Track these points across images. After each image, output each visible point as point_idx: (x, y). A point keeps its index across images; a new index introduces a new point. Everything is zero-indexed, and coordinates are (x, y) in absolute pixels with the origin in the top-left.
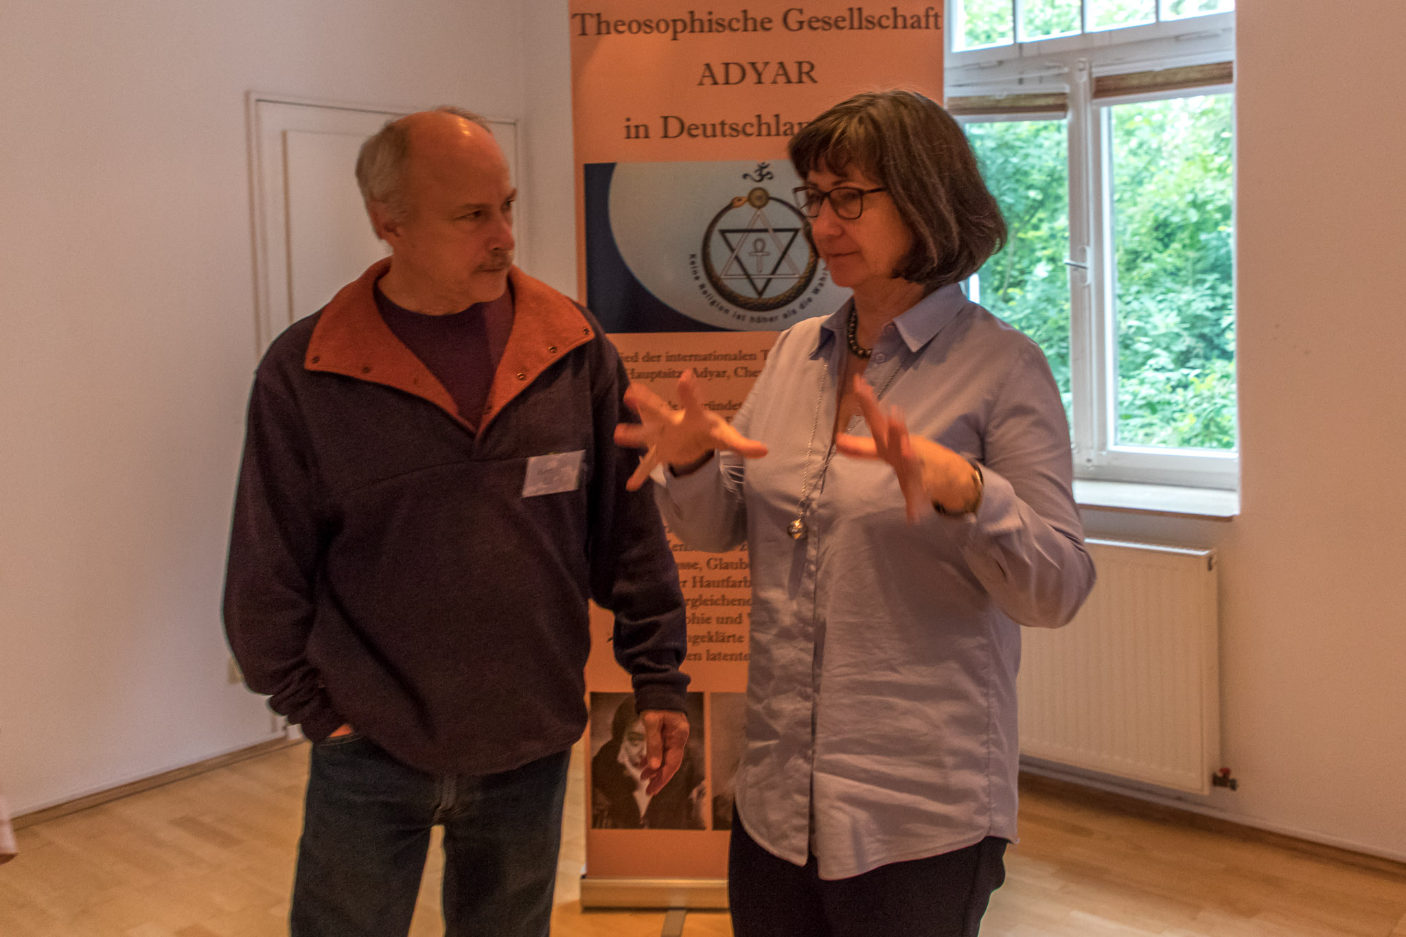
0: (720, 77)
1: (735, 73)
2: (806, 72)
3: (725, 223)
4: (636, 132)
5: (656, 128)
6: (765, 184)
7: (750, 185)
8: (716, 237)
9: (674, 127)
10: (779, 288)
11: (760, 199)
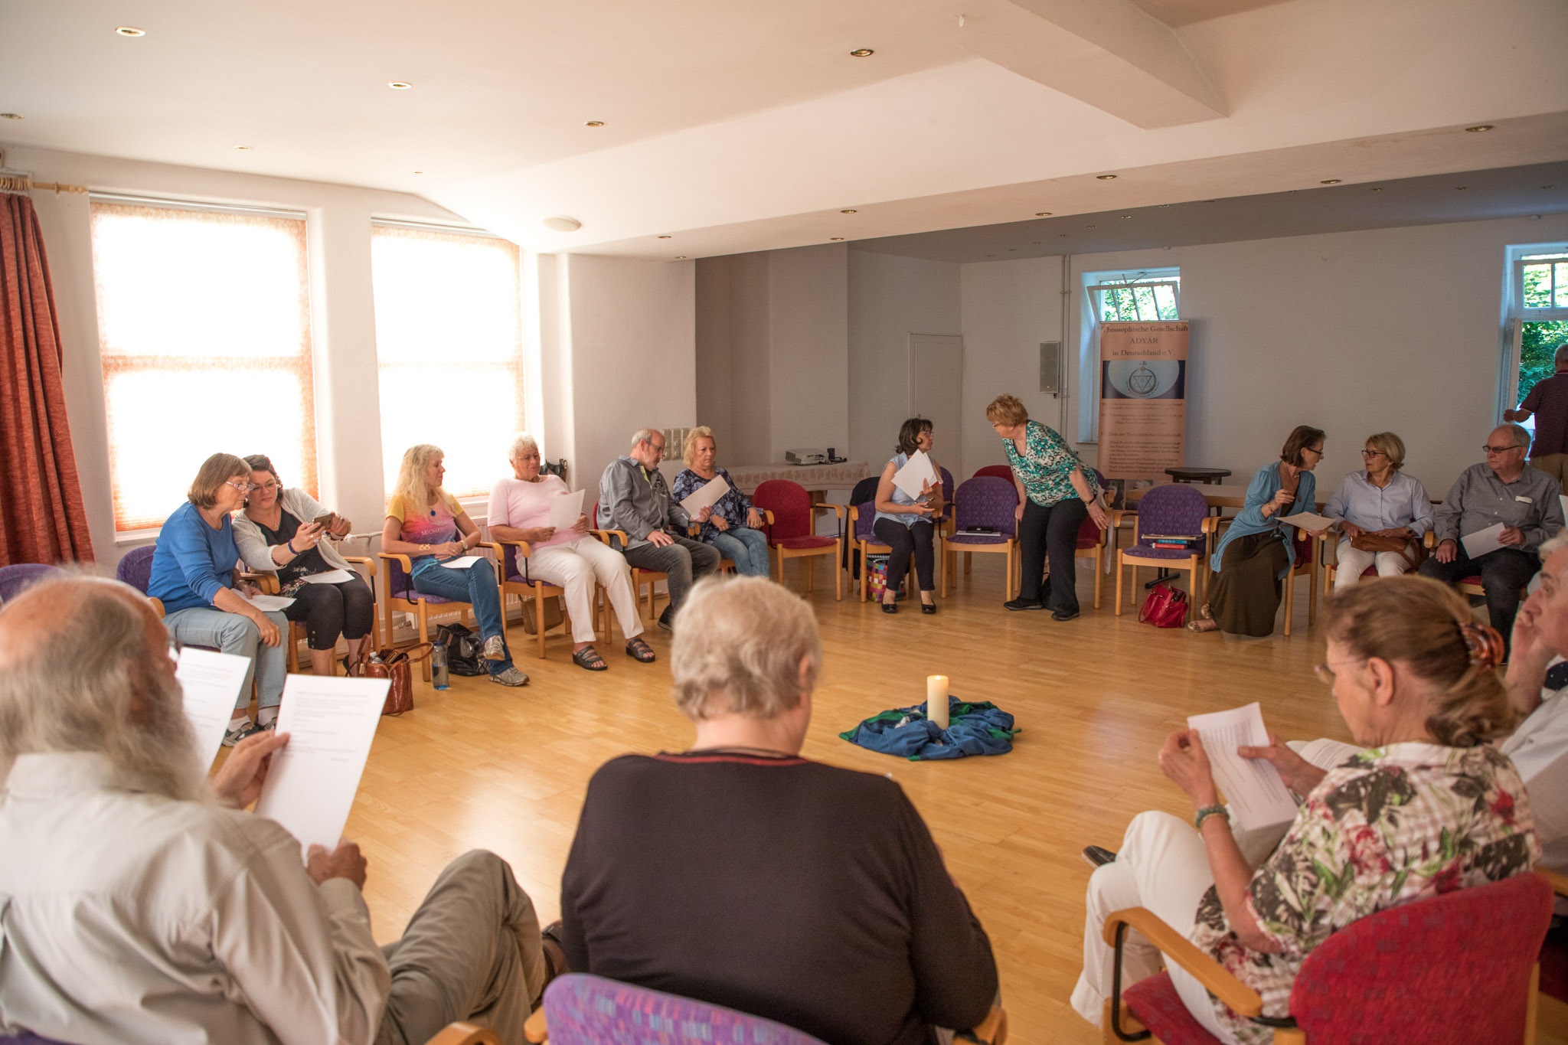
0: (1135, 341)
1: (1139, 341)
2: (1155, 340)
3: (1135, 374)
4: (1115, 353)
5: (1120, 353)
6: (1145, 366)
7: (1141, 366)
8: (1132, 377)
9: (1124, 352)
10: (1147, 389)
11: (1143, 369)
